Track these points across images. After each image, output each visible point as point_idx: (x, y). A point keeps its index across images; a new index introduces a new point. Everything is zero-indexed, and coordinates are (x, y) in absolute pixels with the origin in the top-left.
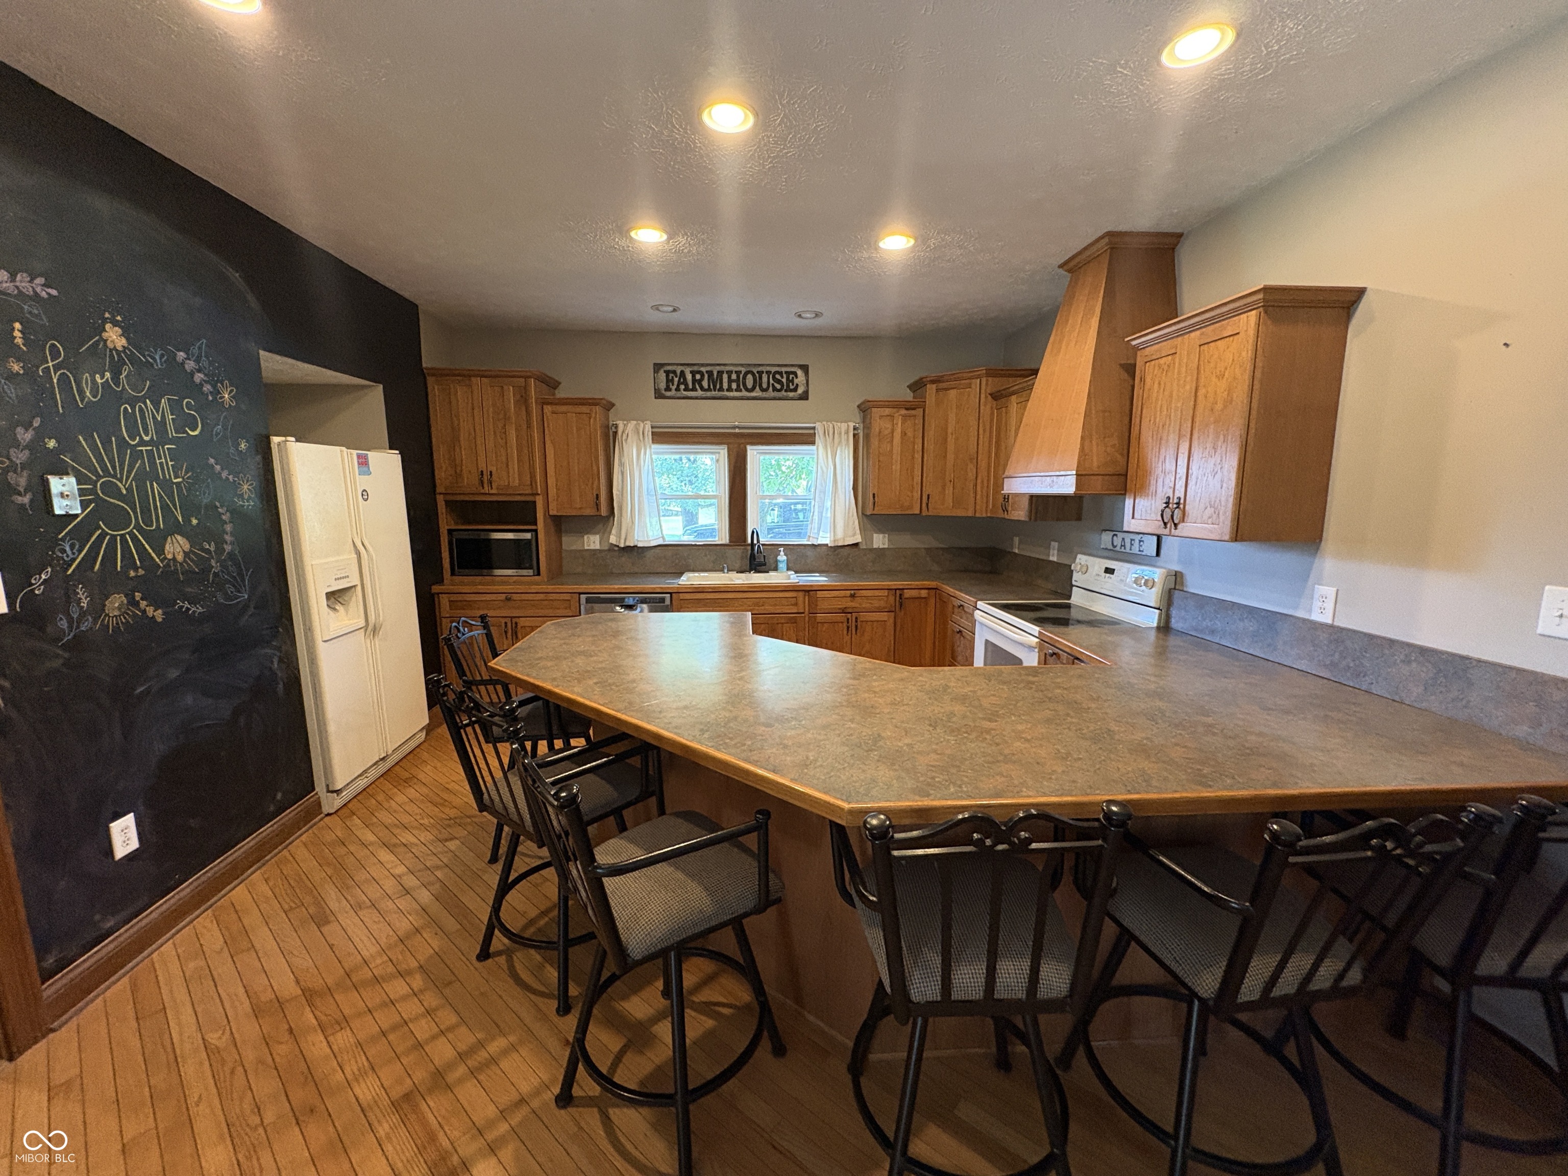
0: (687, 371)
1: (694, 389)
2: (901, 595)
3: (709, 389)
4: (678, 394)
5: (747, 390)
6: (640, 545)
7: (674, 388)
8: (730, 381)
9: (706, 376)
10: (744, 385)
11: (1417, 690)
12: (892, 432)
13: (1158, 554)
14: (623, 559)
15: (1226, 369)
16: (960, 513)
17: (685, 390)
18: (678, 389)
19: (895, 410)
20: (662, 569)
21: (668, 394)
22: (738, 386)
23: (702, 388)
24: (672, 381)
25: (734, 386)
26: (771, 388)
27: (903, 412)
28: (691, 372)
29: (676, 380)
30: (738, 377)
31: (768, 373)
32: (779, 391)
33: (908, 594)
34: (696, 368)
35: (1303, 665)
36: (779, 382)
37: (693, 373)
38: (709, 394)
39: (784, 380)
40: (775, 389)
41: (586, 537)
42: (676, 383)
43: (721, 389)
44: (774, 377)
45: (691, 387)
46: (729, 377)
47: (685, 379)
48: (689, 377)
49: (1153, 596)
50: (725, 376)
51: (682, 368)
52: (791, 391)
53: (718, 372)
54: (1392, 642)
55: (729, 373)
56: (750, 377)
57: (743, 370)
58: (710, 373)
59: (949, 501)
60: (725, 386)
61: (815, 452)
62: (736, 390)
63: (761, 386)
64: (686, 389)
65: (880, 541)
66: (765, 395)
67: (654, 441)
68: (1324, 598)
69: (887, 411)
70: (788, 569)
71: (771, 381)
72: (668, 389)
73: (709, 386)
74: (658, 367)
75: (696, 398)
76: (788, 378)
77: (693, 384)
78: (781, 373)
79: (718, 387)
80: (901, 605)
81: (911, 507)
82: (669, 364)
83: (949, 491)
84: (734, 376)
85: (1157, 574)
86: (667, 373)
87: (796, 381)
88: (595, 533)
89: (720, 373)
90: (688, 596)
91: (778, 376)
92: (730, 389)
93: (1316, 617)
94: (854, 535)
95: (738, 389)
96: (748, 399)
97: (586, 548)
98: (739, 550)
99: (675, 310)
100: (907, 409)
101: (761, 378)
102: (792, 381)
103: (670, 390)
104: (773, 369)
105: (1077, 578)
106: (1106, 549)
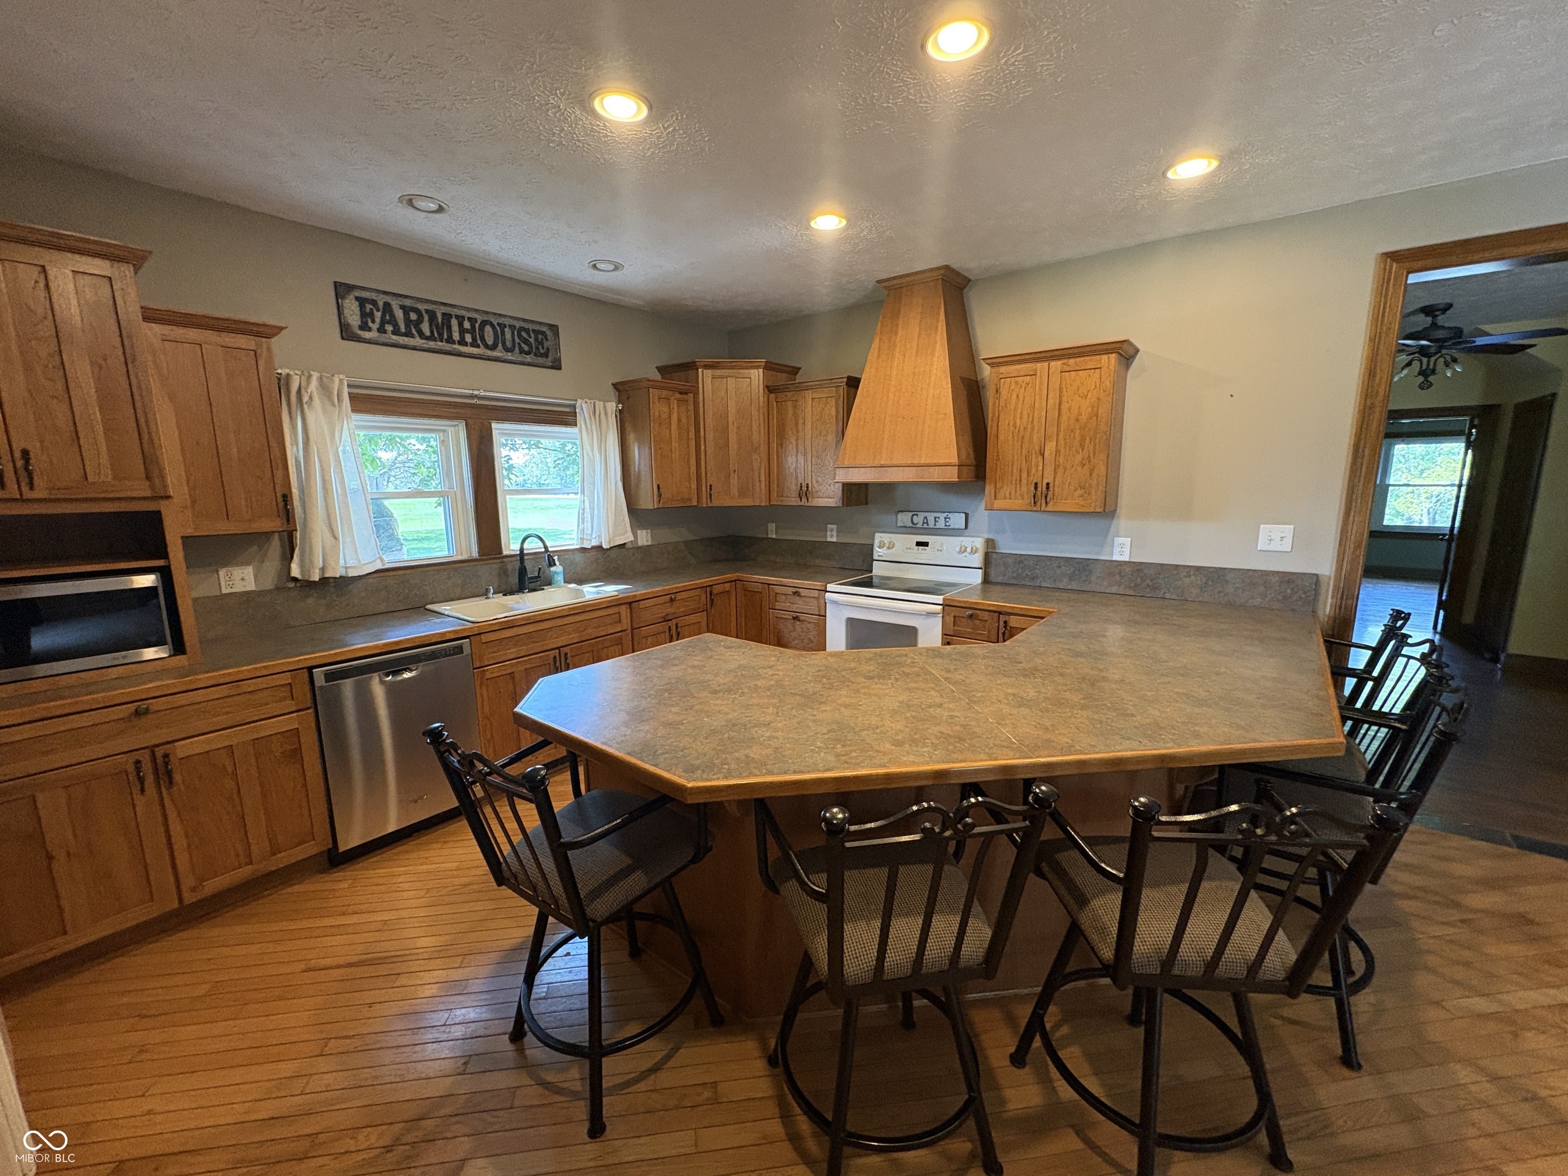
0: (395, 304)
1: (408, 334)
2: (711, 592)
3: (431, 338)
4: (383, 338)
5: (487, 346)
6: (352, 573)
7: (375, 326)
8: (462, 331)
9: (426, 318)
10: (483, 338)
11: (1195, 591)
12: (670, 417)
13: (966, 527)
14: (310, 601)
15: (1089, 391)
16: (748, 502)
17: (394, 333)
18: (382, 330)
19: (671, 393)
20: (382, 608)
21: (367, 335)
22: (474, 339)
23: (421, 334)
24: (371, 315)
25: (468, 338)
26: (517, 350)
27: (678, 396)
28: (402, 307)
29: (378, 315)
30: (473, 326)
31: (512, 327)
32: (528, 353)
33: (717, 589)
34: (408, 303)
35: (1114, 590)
36: (526, 342)
37: (406, 310)
38: (432, 344)
39: (532, 340)
40: (522, 351)
41: (222, 573)
42: (378, 320)
43: (450, 340)
44: (520, 336)
45: (403, 329)
46: (461, 325)
47: (392, 315)
48: (399, 314)
49: (977, 560)
50: (454, 323)
51: (388, 299)
52: (542, 355)
53: (444, 314)
54: (1177, 567)
55: (461, 319)
56: (488, 328)
57: (480, 318)
58: (432, 315)
59: (735, 491)
60: (456, 336)
61: (578, 436)
62: (472, 345)
63: (504, 344)
64: (396, 332)
65: (644, 538)
66: (509, 356)
67: (355, 410)
68: (1122, 545)
69: (665, 393)
70: (567, 581)
71: (517, 340)
72: (364, 327)
73: (432, 332)
74: (341, 290)
75: (414, 348)
76: (536, 340)
77: (407, 326)
78: (527, 331)
79: (445, 337)
80: (712, 604)
81: (690, 499)
82: (363, 289)
83: (734, 480)
84: (467, 325)
85: (979, 543)
86: (362, 301)
87: (546, 344)
88: (247, 563)
89: (447, 317)
90: (492, 637)
91: (524, 334)
92: (462, 342)
93: (1116, 557)
94: (625, 532)
95: (474, 344)
96: (489, 359)
97: (225, 591)
98: (495, 566)
99: (440, 209)
100: (681, 393)
101: (503, 333)
102: (542, 343)
103: (370, 330)
104: (518, 324)
105: (878, 552)
106: (905, 527)
